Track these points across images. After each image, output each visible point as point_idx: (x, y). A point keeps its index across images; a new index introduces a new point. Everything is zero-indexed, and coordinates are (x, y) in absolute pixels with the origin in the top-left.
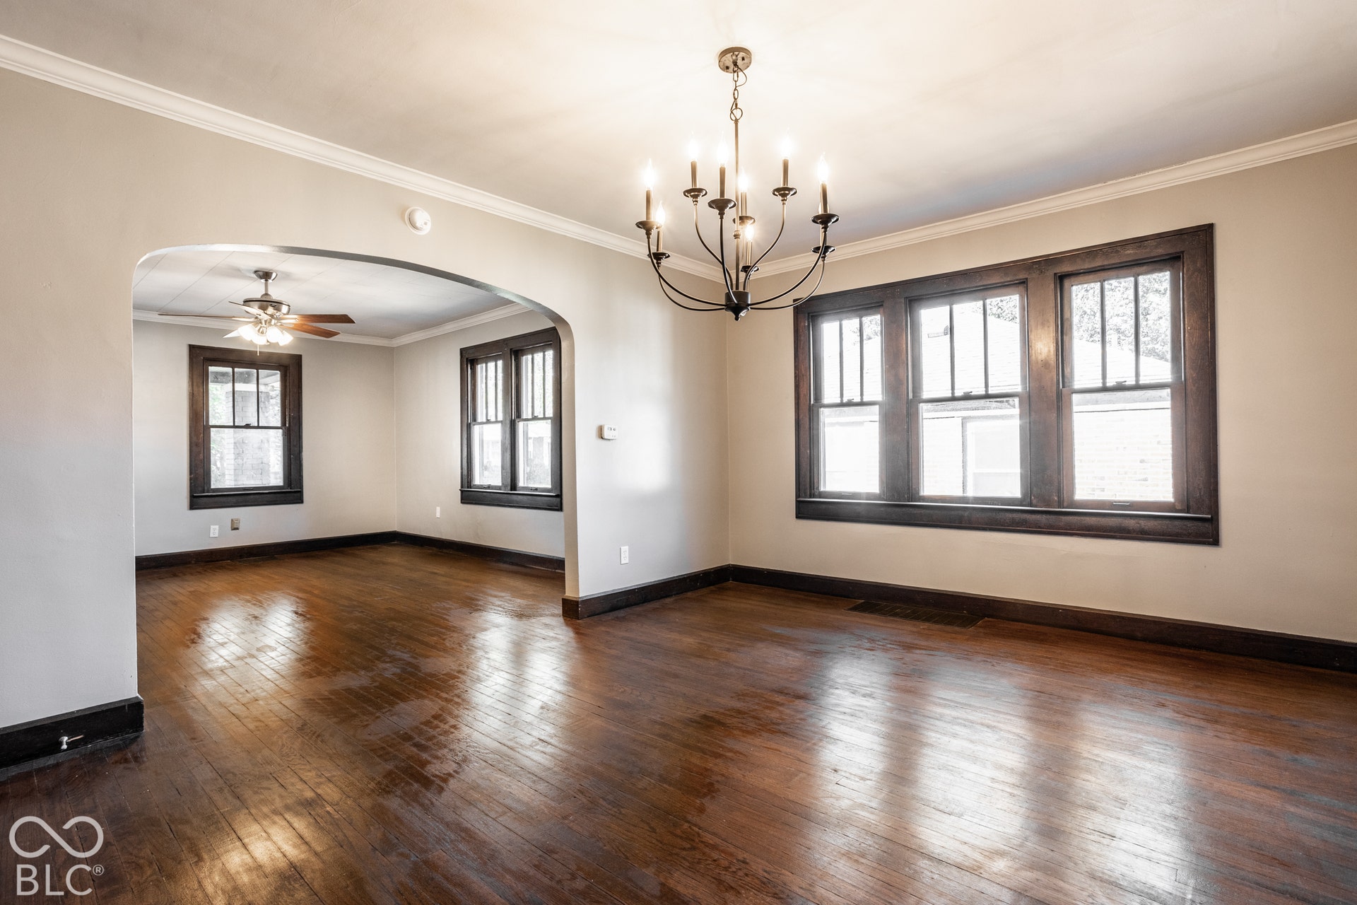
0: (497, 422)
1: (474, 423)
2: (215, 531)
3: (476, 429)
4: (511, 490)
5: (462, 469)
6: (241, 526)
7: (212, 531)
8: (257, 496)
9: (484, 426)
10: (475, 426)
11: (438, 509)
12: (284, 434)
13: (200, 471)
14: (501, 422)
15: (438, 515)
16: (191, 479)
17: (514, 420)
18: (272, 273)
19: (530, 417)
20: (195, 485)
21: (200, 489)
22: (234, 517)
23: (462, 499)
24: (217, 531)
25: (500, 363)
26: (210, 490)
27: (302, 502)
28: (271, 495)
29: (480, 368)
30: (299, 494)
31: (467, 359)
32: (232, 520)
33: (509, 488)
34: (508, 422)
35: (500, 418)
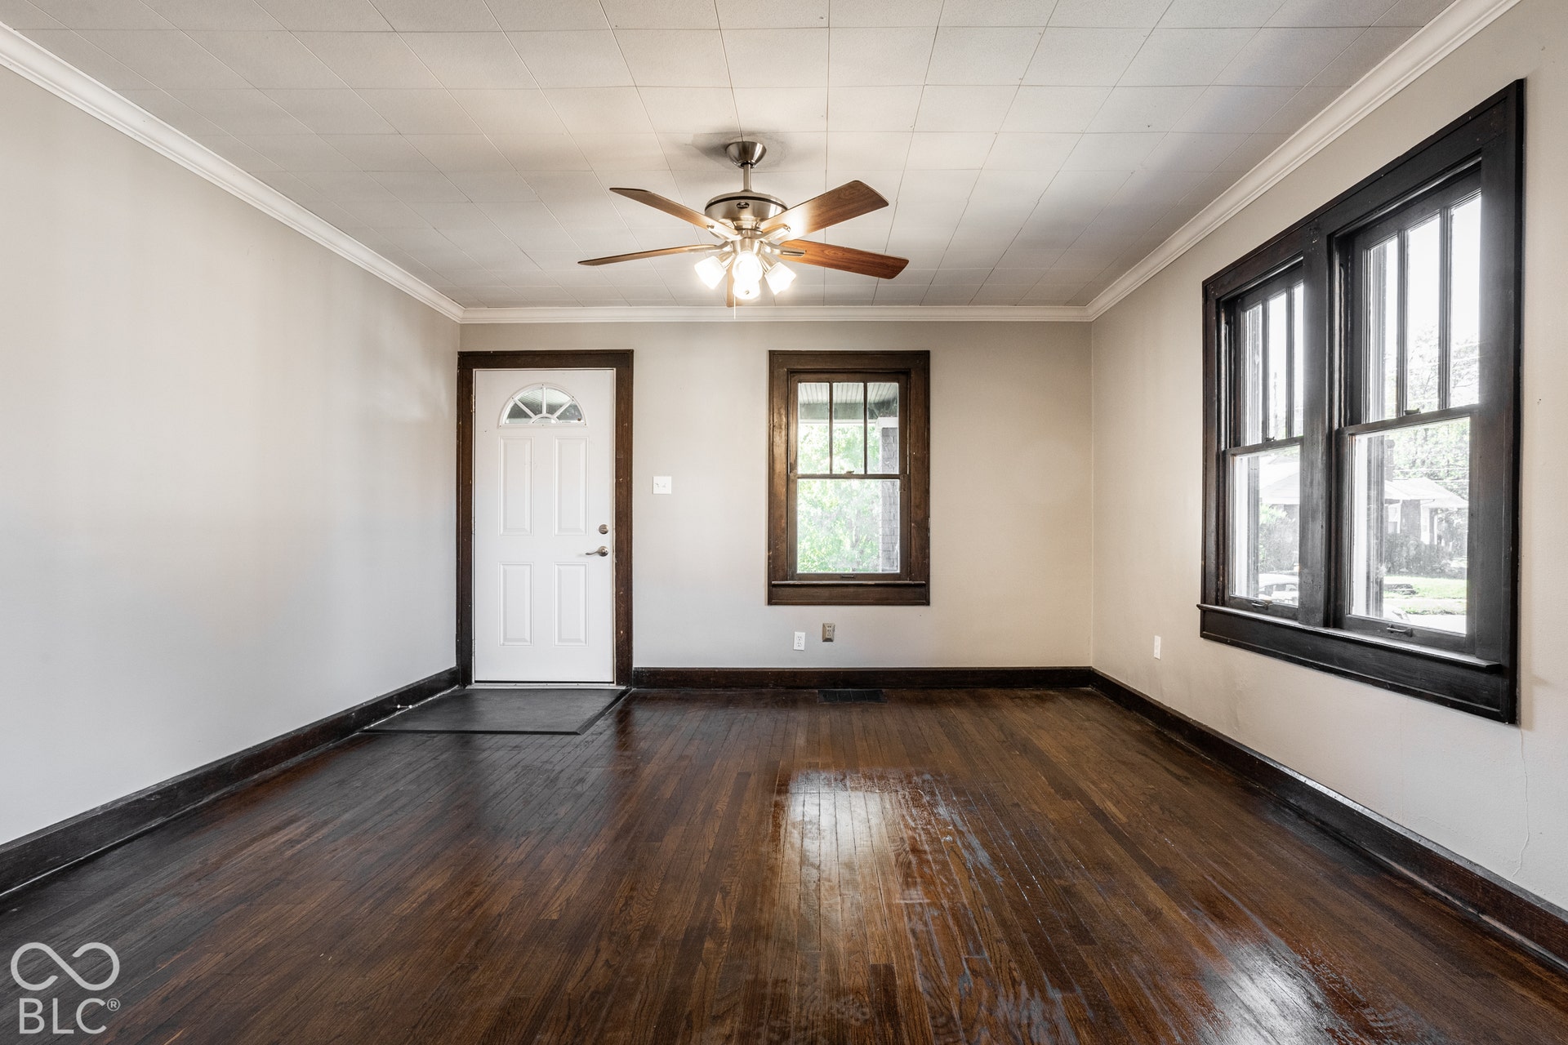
0: (1290, 441)
1: (1234, 450)
2: (800, 640)
3: (1240, 465)
4: (1326, 625)
5: (1204, 558)
6: (837, 636)
7: (796, 641)
8: (861, 590)
9: (1261, 454)
10: (1238, 458)
11: (1158, 641)
12: (902, 488)
13: (782, 547)
14: (1300, 441)
15: (1157, 653)
16: (769, 558)
17: (1340, 432)
18: (754, 144)
19: (1390, 414)
20: (774, 567)
21: (781, 573)
22: (828, 621)
23: (1203, 627)
24: (803, 642)
25: (1299, 291)
26: (794, 576)
27: (928, 603)
28: (879, 589)
29: (1251, 318)
30: (923, 590)
31: (1218, 300)
32: (824, 625)
33: (1320, 616)
34: (1320, 438)
35: (1298, 431)
